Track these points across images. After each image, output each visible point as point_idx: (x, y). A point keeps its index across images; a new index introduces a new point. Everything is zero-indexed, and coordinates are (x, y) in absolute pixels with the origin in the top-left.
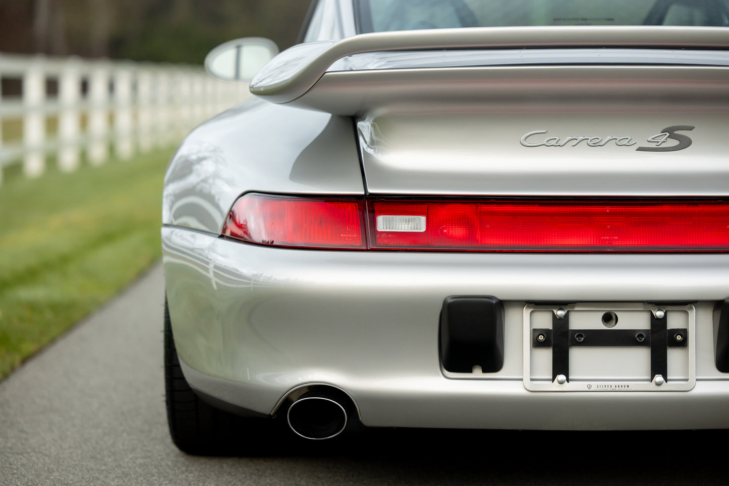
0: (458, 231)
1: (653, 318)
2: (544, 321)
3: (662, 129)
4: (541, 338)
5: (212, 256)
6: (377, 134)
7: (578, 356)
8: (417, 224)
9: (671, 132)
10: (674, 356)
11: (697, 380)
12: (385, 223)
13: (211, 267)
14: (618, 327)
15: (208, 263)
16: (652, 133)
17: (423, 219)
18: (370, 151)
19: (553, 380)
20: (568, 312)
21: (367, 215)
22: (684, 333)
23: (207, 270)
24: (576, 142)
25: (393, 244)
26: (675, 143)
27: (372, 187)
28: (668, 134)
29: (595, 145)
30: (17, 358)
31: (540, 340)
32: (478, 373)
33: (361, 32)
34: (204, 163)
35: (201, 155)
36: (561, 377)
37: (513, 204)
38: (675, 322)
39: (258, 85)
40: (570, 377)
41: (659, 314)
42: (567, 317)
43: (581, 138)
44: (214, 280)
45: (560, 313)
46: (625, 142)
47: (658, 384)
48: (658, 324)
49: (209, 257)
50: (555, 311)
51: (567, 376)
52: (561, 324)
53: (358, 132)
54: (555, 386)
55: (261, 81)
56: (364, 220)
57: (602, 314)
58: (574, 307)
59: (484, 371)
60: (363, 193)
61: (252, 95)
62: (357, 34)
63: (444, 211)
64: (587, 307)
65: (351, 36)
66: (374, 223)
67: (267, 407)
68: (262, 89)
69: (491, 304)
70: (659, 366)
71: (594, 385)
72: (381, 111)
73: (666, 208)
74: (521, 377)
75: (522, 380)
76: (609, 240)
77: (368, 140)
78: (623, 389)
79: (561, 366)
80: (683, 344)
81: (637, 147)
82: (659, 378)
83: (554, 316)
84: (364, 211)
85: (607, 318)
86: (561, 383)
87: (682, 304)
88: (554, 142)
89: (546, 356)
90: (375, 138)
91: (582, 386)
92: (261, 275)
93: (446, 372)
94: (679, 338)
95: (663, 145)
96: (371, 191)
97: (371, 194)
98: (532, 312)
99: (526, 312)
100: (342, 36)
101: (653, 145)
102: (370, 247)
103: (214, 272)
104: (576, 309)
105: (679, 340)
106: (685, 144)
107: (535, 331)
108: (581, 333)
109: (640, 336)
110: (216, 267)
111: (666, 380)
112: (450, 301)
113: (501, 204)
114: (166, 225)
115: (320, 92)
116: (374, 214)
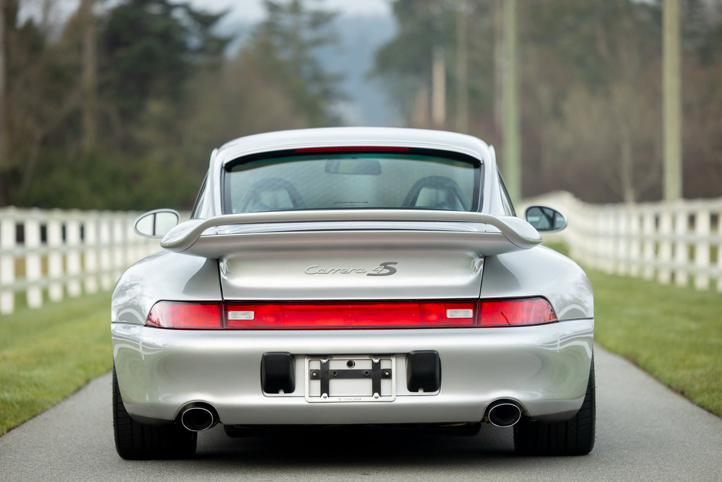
0: (271, 319)
1: (374, 364)
2: (316, 365)
3: (380, 264)
4: (314, 374)
5: (141, 338)
6: (229, 268)
7: (334, 384)
8: (250, 315)
9: (385, 265)
10: (384, 383)
11: (397, 396)
12: (232, 315)
13: (140, 344)
14: (355, 368)
15: (138, 342)
16: (375, 265)
17: (252, 313)
18: (226, 278)
19: (321, 396)
20: (329, 360)
21: (223, 312)
22: (390, 371)
23: (138, 346)
24: (334, 271)
25: (236, 326)
26: (387, 271)
27: (227, 296)
28: (384, 267)
29: (344, 273)
30: (5, 428)
31: (314, 375)
32: (282, 393)
33: (225, 214)
34: (135, 287)
35: (132, 283)
36: (325, 395)
37: (300, 304)
38: (385, 365)
39: (166, 242)
40: (330, 395)
41: (376, 361)
42: (327, 363)
43: (337, 269)
44: (143, 353)
45: (324, 361)
46: (361, 271)
47: (376, 398)
48: (376, 366)
49: (139, 338)
50: (321, 360)
51: (328, 394)
52: (325, 366)
53: (220, 270)
54: (322, 399)
55: (168, 240)
56: (221, 313)
57: (347, 362)
58: (332, 358)
59: (285, 392)
60: (221, 300)
61: (162, 248)
62: (223, 214)
63: (264, 308)
64: (339, 357)
65: (219, 215)
66: (226, 315)
67: (171, 416)
68: (167, 245)
69: (287, 356)
70: (377, 389)
71: (342, 399)
72: (231, 256)
73: (381, 306)
74: (304, 395)
75: (304, 397)
76: (350, 322)
77: (225, 272)
78: (358, 401)
79: (325, 389)
80: (389, 377)
81: (367, 273)
82: (376, 394)
83: (321, 362)
84: (221, 310)
85: (350, 364)
86: (325, 398)
87: (388, 355)
88: (322, 272)
89: (317, 384)
90: (228, 270)
91: (336, 399)
92: (167, 344)
93: (265, 394)
94: (387, 373)
95: (381, 273)
96: (225, 298)
97: (226, 300)
98: (309, 361)
99: (306, 361)
100: (214, 214)
101: (376, 273)
102: (224, 328)
103: (142, 347)
104: (334, 359)
105: (387, 375)
106: (393, 271)
107: (311, 370)
108: (335, 372)
109: (367, 373)
110: (143, 344)
111: (380, 396)
112: (265, 354)
113: (294, 304)
114: (114, 322)
115: (198, 246)
116: (227, 311)
